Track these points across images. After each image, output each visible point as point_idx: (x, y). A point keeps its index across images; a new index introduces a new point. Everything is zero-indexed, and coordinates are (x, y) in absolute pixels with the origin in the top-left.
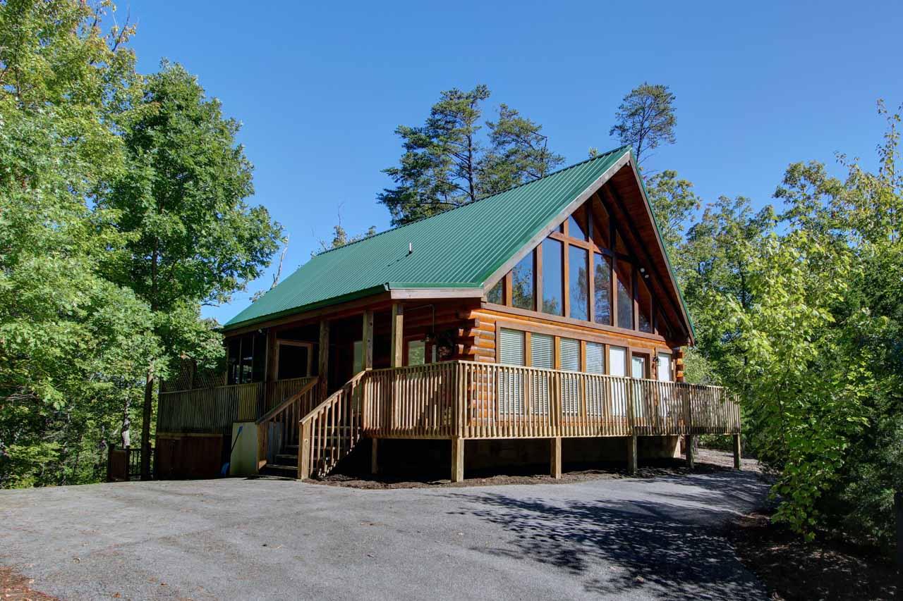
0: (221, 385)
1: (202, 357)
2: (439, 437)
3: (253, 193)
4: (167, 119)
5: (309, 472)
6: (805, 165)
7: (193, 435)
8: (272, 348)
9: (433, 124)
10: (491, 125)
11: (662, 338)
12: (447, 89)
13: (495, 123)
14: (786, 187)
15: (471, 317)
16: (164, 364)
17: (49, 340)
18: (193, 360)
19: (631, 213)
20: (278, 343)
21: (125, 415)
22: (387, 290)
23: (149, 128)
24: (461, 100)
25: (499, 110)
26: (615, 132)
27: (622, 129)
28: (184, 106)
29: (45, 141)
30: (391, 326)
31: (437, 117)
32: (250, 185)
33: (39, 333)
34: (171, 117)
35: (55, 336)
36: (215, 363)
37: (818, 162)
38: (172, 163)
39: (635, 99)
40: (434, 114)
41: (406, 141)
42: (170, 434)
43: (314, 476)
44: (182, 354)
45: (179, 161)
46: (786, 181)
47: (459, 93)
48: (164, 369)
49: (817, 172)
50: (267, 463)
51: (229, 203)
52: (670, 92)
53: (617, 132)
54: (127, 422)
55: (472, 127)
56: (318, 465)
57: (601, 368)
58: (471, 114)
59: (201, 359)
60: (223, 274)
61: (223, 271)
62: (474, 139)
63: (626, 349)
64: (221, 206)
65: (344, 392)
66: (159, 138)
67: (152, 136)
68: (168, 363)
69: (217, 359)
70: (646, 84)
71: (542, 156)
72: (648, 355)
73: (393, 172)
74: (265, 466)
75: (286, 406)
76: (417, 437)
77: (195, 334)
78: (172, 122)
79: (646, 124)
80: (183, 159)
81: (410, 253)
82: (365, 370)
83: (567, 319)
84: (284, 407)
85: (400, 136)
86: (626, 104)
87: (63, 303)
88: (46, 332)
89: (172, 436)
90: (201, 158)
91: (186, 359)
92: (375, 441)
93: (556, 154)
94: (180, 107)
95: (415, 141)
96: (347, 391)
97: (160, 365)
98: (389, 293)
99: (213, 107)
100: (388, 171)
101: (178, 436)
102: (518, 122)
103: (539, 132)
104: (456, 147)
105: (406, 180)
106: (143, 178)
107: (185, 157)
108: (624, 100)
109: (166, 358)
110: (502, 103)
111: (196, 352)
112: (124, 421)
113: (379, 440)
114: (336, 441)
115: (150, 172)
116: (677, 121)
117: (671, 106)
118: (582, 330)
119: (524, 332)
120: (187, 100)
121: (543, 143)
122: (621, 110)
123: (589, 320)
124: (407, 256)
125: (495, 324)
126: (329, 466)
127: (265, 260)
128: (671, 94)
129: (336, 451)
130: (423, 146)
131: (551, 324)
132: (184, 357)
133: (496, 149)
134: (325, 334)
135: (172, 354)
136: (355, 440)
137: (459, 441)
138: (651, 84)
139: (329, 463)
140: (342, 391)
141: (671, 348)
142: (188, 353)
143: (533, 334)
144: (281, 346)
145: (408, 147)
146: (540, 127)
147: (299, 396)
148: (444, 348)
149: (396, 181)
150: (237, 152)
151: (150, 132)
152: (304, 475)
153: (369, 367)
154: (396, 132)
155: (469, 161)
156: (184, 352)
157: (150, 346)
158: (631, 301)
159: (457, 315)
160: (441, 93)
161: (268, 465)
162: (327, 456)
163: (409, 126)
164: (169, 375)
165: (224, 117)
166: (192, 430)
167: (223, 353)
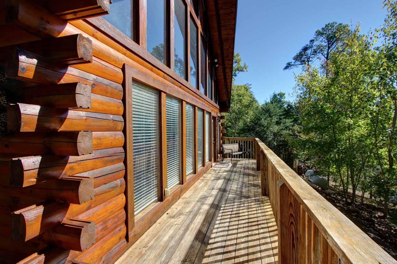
11: (218, 107)
63: (210, 114)
83: (189, 85)
118: (196, 97)
119: (159, 92)
123: (198, 89)
125: (123, 69)
143: (168, 95)
158: (211, 81)
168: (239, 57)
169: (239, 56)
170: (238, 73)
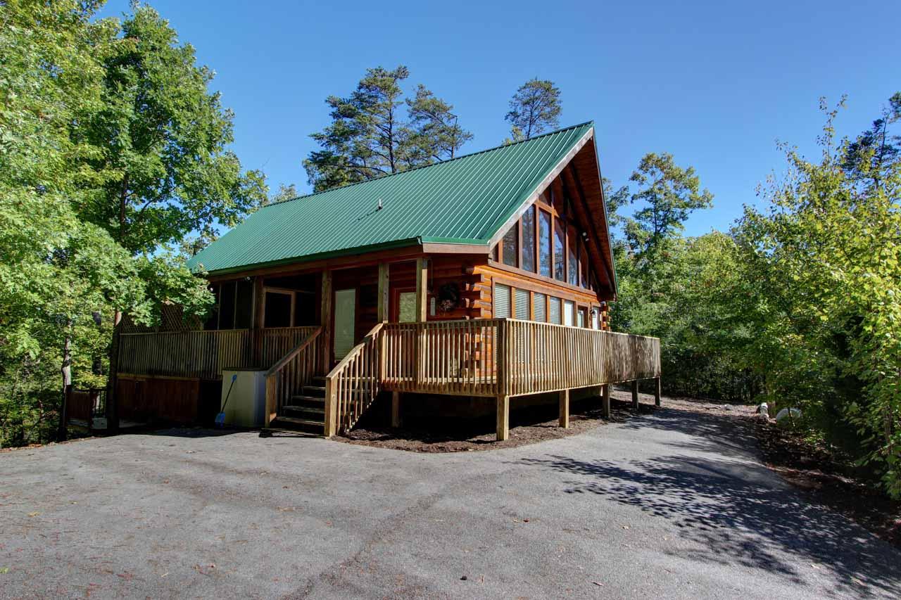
0: (196, 329)
1: (189, 304)
2: (480, 395)
3: (232, 141)
4: (141, 59)
5: (336, 429)
6: (658, 155)
7: (162, 377)
8: (259, 296)
9: (359, 97)
10: (409, 103)
11: (594, 293)
12: (373, 67)
13: (413, 100)
14: (640, 172)
15: (474, 273)
16: (147, 309)
17: (30, 284)
18: (179, 306)
19: (583, 183)
20: (265, 290)
21: (65, 351)
22: (420, 243)
23: (121, 66)
24: (385, 78)
25: (417, 90)
26: (509, 117)
27: (515, 115)
28: (158, 47)
29: (22, 59)
30: (415, 280)
31: (362, 91)
32: (230, 132)
33: (18, 276)
34: (145, 58)
35: (38, 280)
36: (204, 310)
37: (669, 154)
38: (152, 102)
39: (527, 91)
40: (360, 88)
41: (335, 110)
42: (132, 375)
43: (341, 433)
44: (165, 300)
45: (159, 101)
46: (641, 168)
47: (383, 71)
48: (147, 315)
49: (668, 161)
50: (277, 416)
51: (210, 148)
52: (556, 87)
53: (511, 117)
54: (68, 358)
55: (395, 101)
56: (344, 420)
57: (558, 320)
58: (396, 90)
59: (187, 306)
60: (201, 220)
61: (202, 216)
62: (395, 112)
63: (573, 303)
64: (202, 151)
65: (366, 345)
66: (132, 77)
67: (125, 74)
68: (150, 309)
69: (206, 305)
70: (536, 79)
71: (455, 130)
72: (587, 308)
73: (318, 137)
74: (275, 419)
75: (293, 356)
76: (451, 393)
77: (179, 279)
78: (147, 62)
79: (536, 113)
80: (162, 100)
81: (380, 208)
82: (382, 322)
83: (538, 276)
84: (291, 359)
85: (329, 105)
86: (519, 95)
87: (45, 243)
88: (26, 275)
89: (135, 378)
90: (179, 101)
91: (171, 304)
92: (395, 394)
93: (465, 132)
94: (154, 49)
95: (342, 111)
96: (368, 344)
97: (144, 311)
98: (421, 247)
99: (186, 52)
100: (315, 136)
101: (143, 377)
102: (433, 102)
103: (450, 112)
104: (379, 119)
105: (330, 145)
106: (122, 116)
107: (164, 98)
108: (519, 91)
109: (149, 303)
110: (420, 83)
111: (182, 298)
112: (64, 357)
113: (400, 394)
114: (359, 394)
115: (129, 110)
116: (563, 112)
117: (558, 99)
118: (548, 286)
119: (510, 288)
120: (160, 42)
121: (453, 121)
122: (515, 99)
123: (552, 277)
124: (377, 211)
125: (491, 279)
126: (354, 420)
127: (246, 207)
128: (557, 89)
129: (359, 406)
130: (351, 116)
131: (528, 280)
132: (168, 303)
133: (412, 122)
134: (328, 284)
135: (154, 299)
136: (374, 392)
137: (505, 399)
138: (542, 79)
139: (353, 417)
140: (364, 344)
141: (600, 302)
142: (172, 299)
143: (517, 288)
144: (267, 293)
145: (334, 115)
146: (452, 107)
147: (305, 346)
148: (448, 301)
149: (322, 146)
150: (214, 99)
151: (122, 70)
152: (332, 433)
153: (385, 320)
154: (327, 101)
155: (390, 132)
156: (168, 297)
157: (136, 292)
158: (576, 261)
159: (463, 270)
160: (367, 70)
161: (278, 418)
162: (351, 411)
163: (339, 96)
164: (152, 321)
165: (198, 63)
166: (160, 372)
167: (213, 299)
168: (693, 176)
169: (692, 173)
170: (691, 212)
